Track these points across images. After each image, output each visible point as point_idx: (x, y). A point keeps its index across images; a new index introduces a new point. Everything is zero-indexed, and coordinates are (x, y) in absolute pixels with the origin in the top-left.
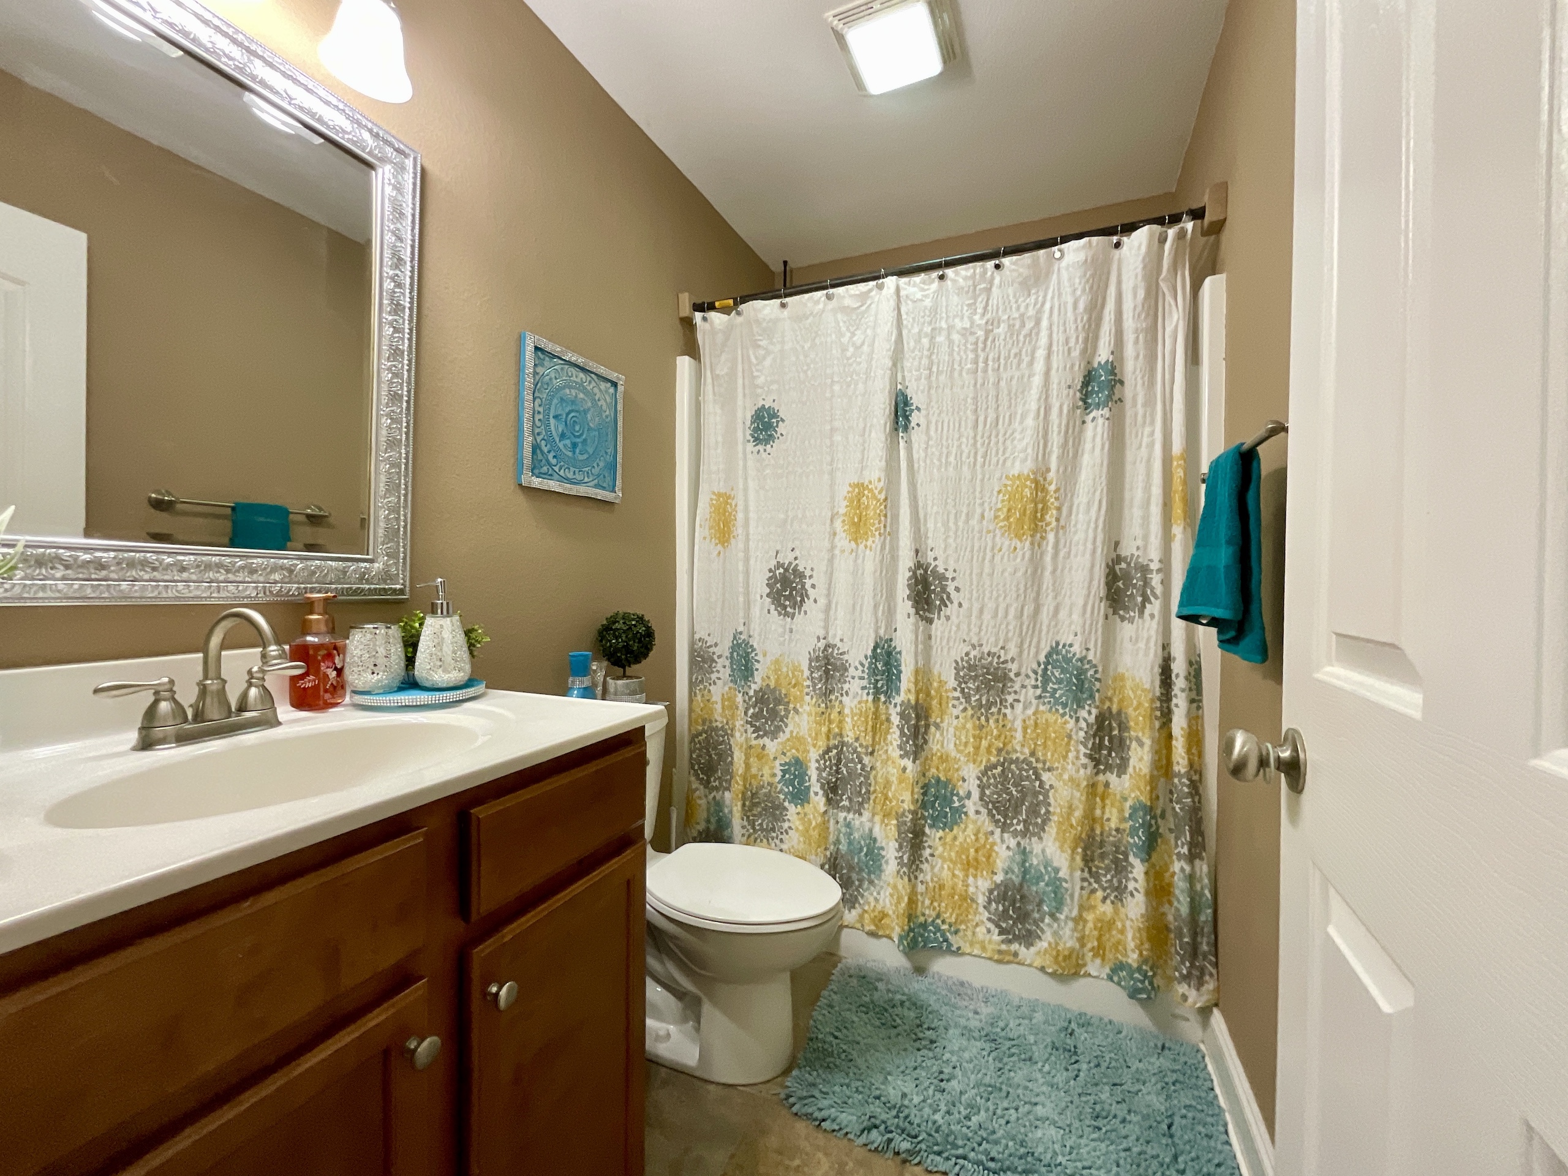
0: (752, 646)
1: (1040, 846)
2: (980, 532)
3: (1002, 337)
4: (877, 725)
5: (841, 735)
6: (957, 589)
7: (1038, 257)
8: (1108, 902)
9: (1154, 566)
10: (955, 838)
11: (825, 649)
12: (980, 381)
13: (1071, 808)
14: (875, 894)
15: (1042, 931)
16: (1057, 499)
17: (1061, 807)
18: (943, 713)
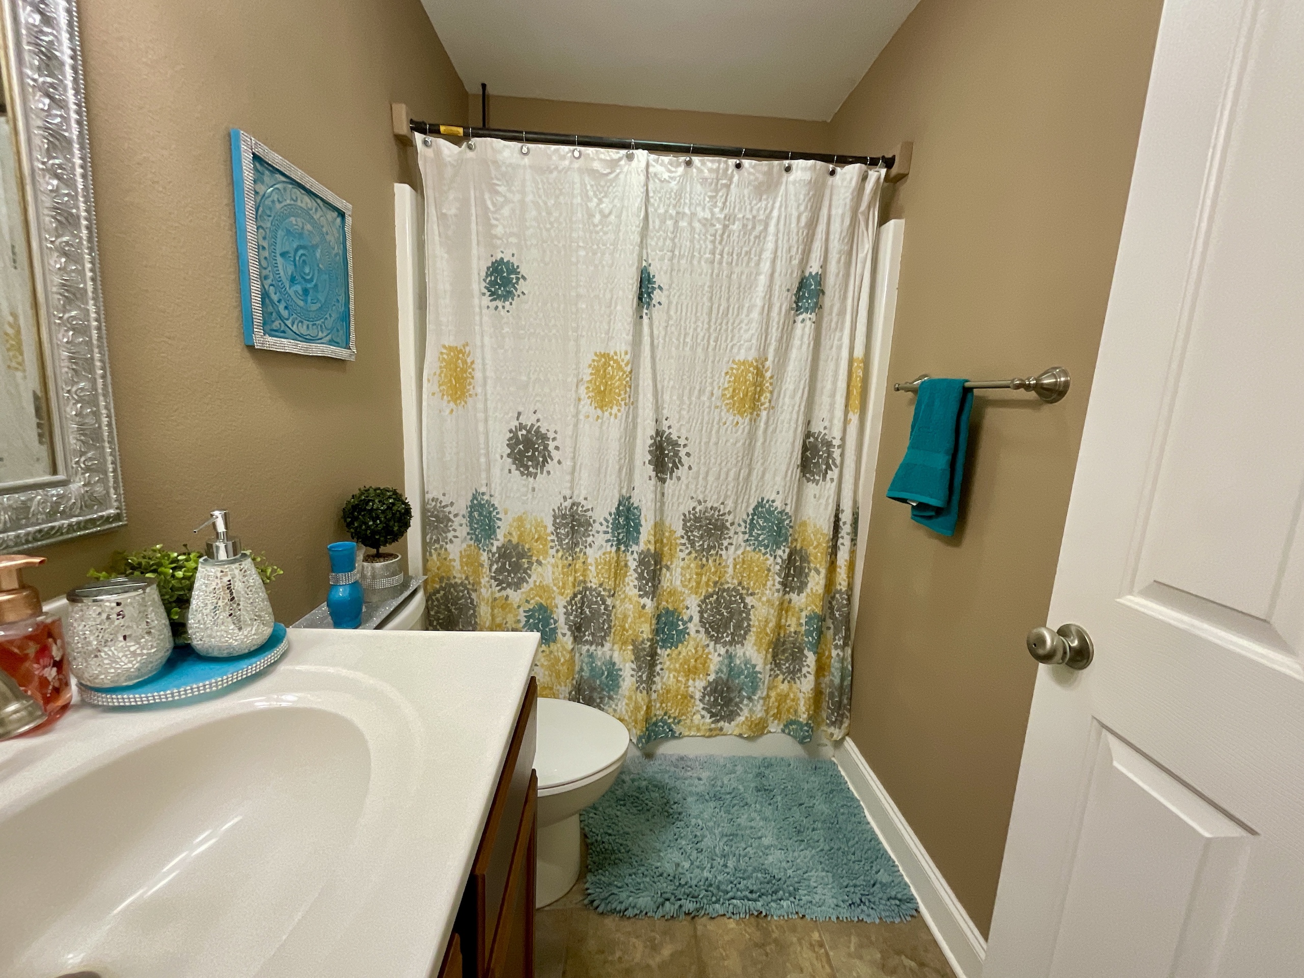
0: (493, 505)
1: (743, 650)
2: (710, 407)
3: (736, 234)
4: (619, 570)
5: (585, 582)
6: (688, 455)
7: (773, 167)
8: (786, 682)
9: (836, 442)
10: (680, 653)
11: (571, 508)
12: (716, 271)
13: (767, 622)
14: (614, 706)
15: (741, 710)
17: (759, 621)
18: (672, 556)
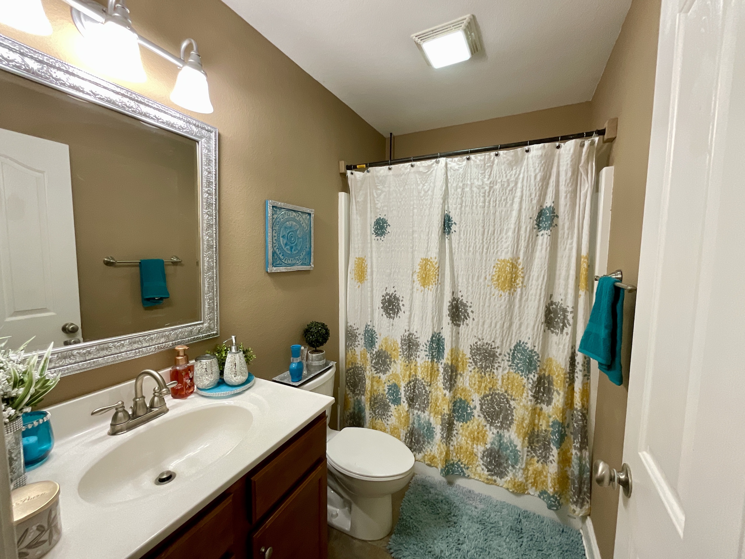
0: (374, 331)
1: (508, 434)
2: (484, 285)
3: (498, 190)
4: (433, 373)
5: (416, 376)
6: (472, 312)
7: (517, 152)
8: (540, 462)
9: (570, 309)
10: (468, 426)
11: (409, 336)
12: (486, 212)
13: (523, 419)
14: (430, 448)
15: (508, 472)
16: (522, 273)
17: (519, 418)
18: (463, 369)
